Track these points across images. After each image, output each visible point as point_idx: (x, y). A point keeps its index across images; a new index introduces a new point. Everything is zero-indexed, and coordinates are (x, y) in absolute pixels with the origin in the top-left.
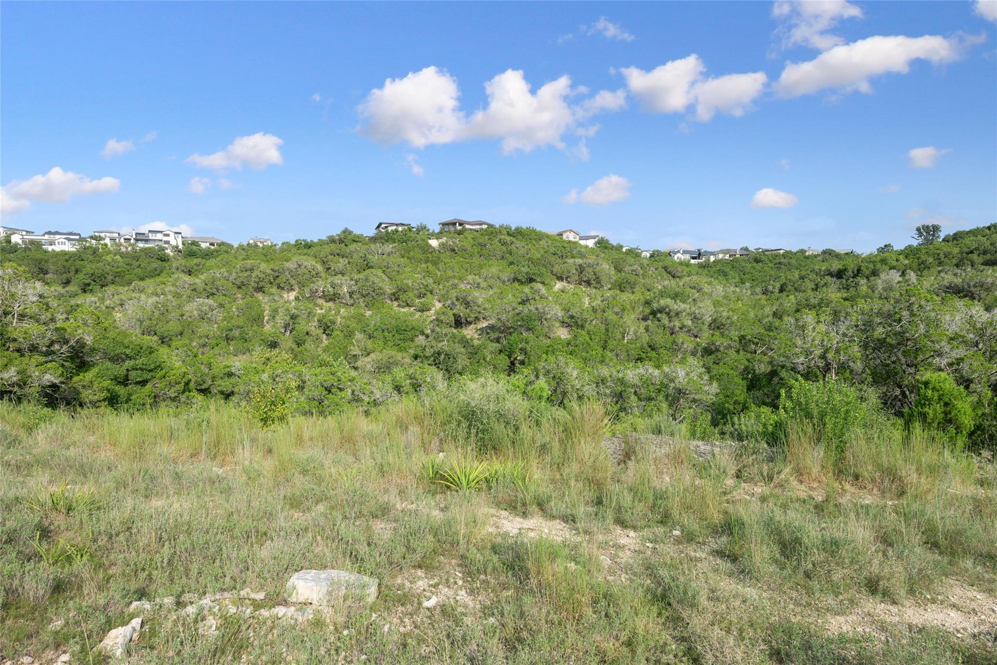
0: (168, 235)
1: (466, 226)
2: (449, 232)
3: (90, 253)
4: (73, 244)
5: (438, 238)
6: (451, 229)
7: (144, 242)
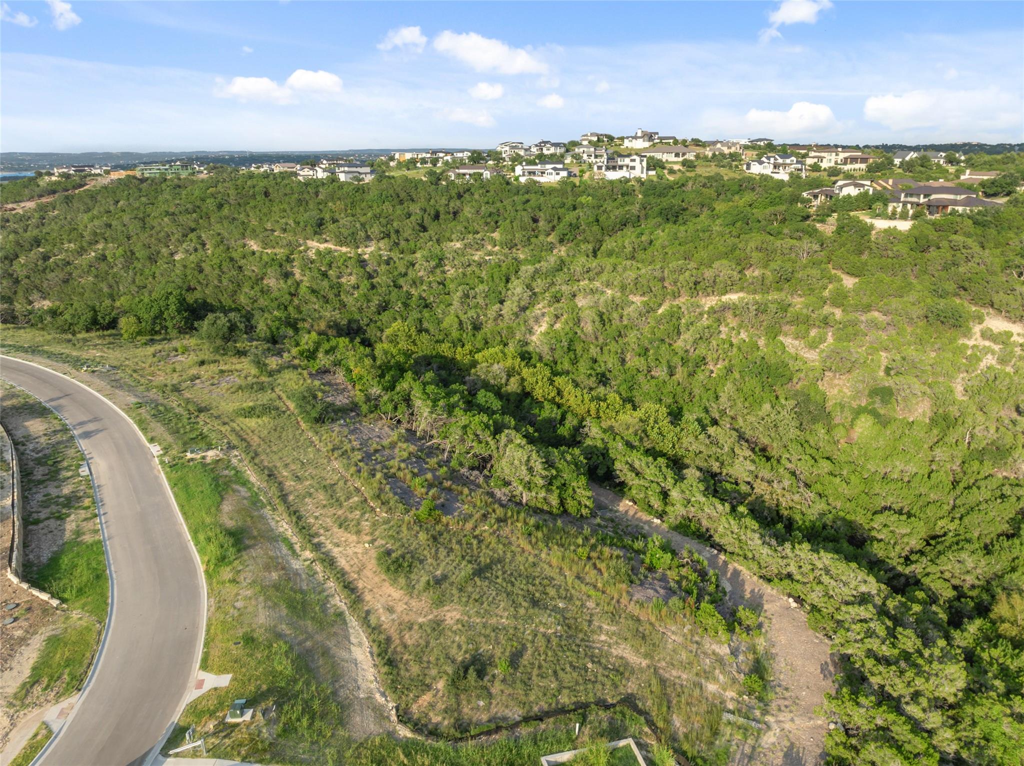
1: (933, 197)
2: (912, 203)
3: (569, 189)
4: (558, 174)
5: (891, 219)
6: (914, 199)
7: (614, 168)
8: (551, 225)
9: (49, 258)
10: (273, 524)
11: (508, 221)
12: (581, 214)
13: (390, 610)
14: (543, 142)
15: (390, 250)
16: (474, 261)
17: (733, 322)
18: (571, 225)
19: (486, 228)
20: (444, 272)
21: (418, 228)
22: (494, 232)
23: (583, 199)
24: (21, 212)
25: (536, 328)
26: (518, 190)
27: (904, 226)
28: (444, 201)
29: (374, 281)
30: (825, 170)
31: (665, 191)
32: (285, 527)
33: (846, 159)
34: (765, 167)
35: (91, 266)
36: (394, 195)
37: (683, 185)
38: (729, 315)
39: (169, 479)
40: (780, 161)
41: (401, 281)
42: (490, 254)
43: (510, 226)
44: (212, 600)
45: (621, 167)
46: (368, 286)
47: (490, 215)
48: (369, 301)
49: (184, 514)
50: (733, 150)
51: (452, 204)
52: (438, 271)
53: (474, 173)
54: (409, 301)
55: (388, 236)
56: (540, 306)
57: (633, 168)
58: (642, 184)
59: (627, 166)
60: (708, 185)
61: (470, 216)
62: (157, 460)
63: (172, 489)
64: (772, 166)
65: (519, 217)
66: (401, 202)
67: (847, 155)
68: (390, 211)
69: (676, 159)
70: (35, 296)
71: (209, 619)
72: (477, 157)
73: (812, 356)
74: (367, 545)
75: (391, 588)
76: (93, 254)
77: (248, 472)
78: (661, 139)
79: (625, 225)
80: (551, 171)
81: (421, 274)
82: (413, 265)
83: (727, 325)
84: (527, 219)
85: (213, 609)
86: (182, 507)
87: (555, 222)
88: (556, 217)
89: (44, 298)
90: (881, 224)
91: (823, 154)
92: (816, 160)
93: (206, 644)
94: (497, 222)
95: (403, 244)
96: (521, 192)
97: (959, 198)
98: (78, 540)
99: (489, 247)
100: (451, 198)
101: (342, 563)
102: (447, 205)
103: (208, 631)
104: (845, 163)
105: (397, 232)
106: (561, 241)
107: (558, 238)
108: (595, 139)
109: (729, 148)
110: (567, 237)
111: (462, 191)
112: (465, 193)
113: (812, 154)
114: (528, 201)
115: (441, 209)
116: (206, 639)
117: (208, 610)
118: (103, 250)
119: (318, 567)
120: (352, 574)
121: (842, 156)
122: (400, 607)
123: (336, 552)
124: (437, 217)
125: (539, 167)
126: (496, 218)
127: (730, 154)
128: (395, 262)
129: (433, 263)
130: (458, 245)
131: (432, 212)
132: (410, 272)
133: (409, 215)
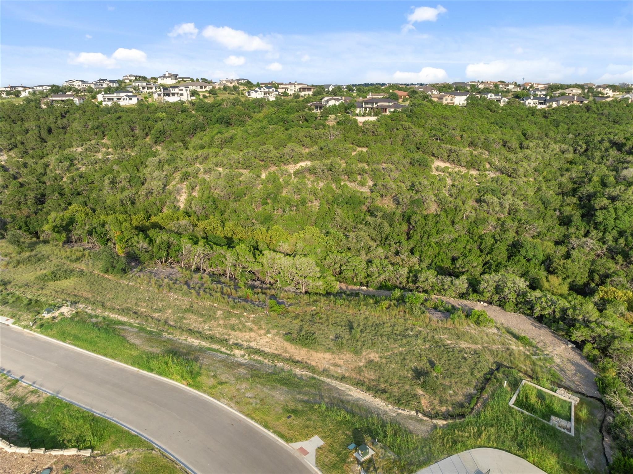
0: (182, 90)
1: (379, 104)
2: (369, 108)
3: (145, 109)
4: (130, 99)
5: (363, 116)
6: (370, 106)
7: (168, 95)
8: (145, 132)
10: (184, 342)
11: (113, 131)
12: (164, 124)
13: (336, 365)
14: (102, 80)
15: (22, 157)
16: (99, 159)
17: (312, 178)
18: (160, 131)
19: (96, 137)
20: (77, 169)
21: (39, 139)
22: (103, 139)
23: (160, 115)
25: (178, 197)
26: (108, 110)
27: (373, 119)
28: (52, 119)
29: (20, 180)
30: (291, 95)
31: (210, 109)
32: (196, 342)
33: (300, 89)
34: (259, 94)
36: (6, 117)
37: (220, 104)
38: (307, 174)
39: (53, 336)
40: (267, 90)
41: (45, 179)
42: (108, 154)
43: (115, 134)
44: (222, 400)
45: (173, 94)
46: (18, 184)
47: (97, 128)
48: (25, 195)
49: (105, 355)
50: (233, 84)
51: (59, 122)
52: (73, 168)
53: (68, 100)
54: (62, 192)
55: (15, 146)
56: (174, 183)
57: (182, 95)
58: (194, 104)
59: (178, 94)
60: (236, 104)
61: (79, 128)
62: (16, 327)
63: (65, 342)
64: (263, 93)
65: (120, 127)
66: (14, 122)
67: (300, 86)
68: (8, 129)
69: (201, 90)
71: (242, 412)
72: (56, 90)
73: (365, 190)
74: (269, 335)
75: (318, 354)
77: (112, 316)
78: (183, 78)
79: (196, 130)
80: (126, 97)
81: (58, 172)
82: (48, 166)
83: (308, 180)
84: (127, 129)
85: (233, 405)
86: (94, 351)
87: (147, 130)
88: (147, 126)
90: (361, 119)
91: (287, 86)
92: (284, 90)
93: (266, 426)
94: (103, 132)
95: (31, 152)
96: (111, 112)
97: (391, 104)
98: (26, 403)
99: (104, 150)
100: (57, 118)
101: (267, 350)
102: (55, 123)
103: (252, 419)
104: (300, 91)
105: (22, 143)
106: (156, 142)
107: (154, 141)
108: (134, 78)
109: (231, 83)
110: (159, 139)
111: (63, 112)
112: (66, 114)
113: (281, 86)
114: (120, 118)
115: (52, 126)
116: (261, 424)
117: (231, 407)
119: (257, 357)
120: (284, 354)
121: (298, 87)
122: (341, 362)
123: (253, 344)
124: (50, 131)
125: (115, 95)
126: (102, 129)
127: (234, 87)
128: (31, 166)
129: (67, 164)
130: (79, 150)
131: (46, 128)
132: (48, 172)
133: (27, 131)
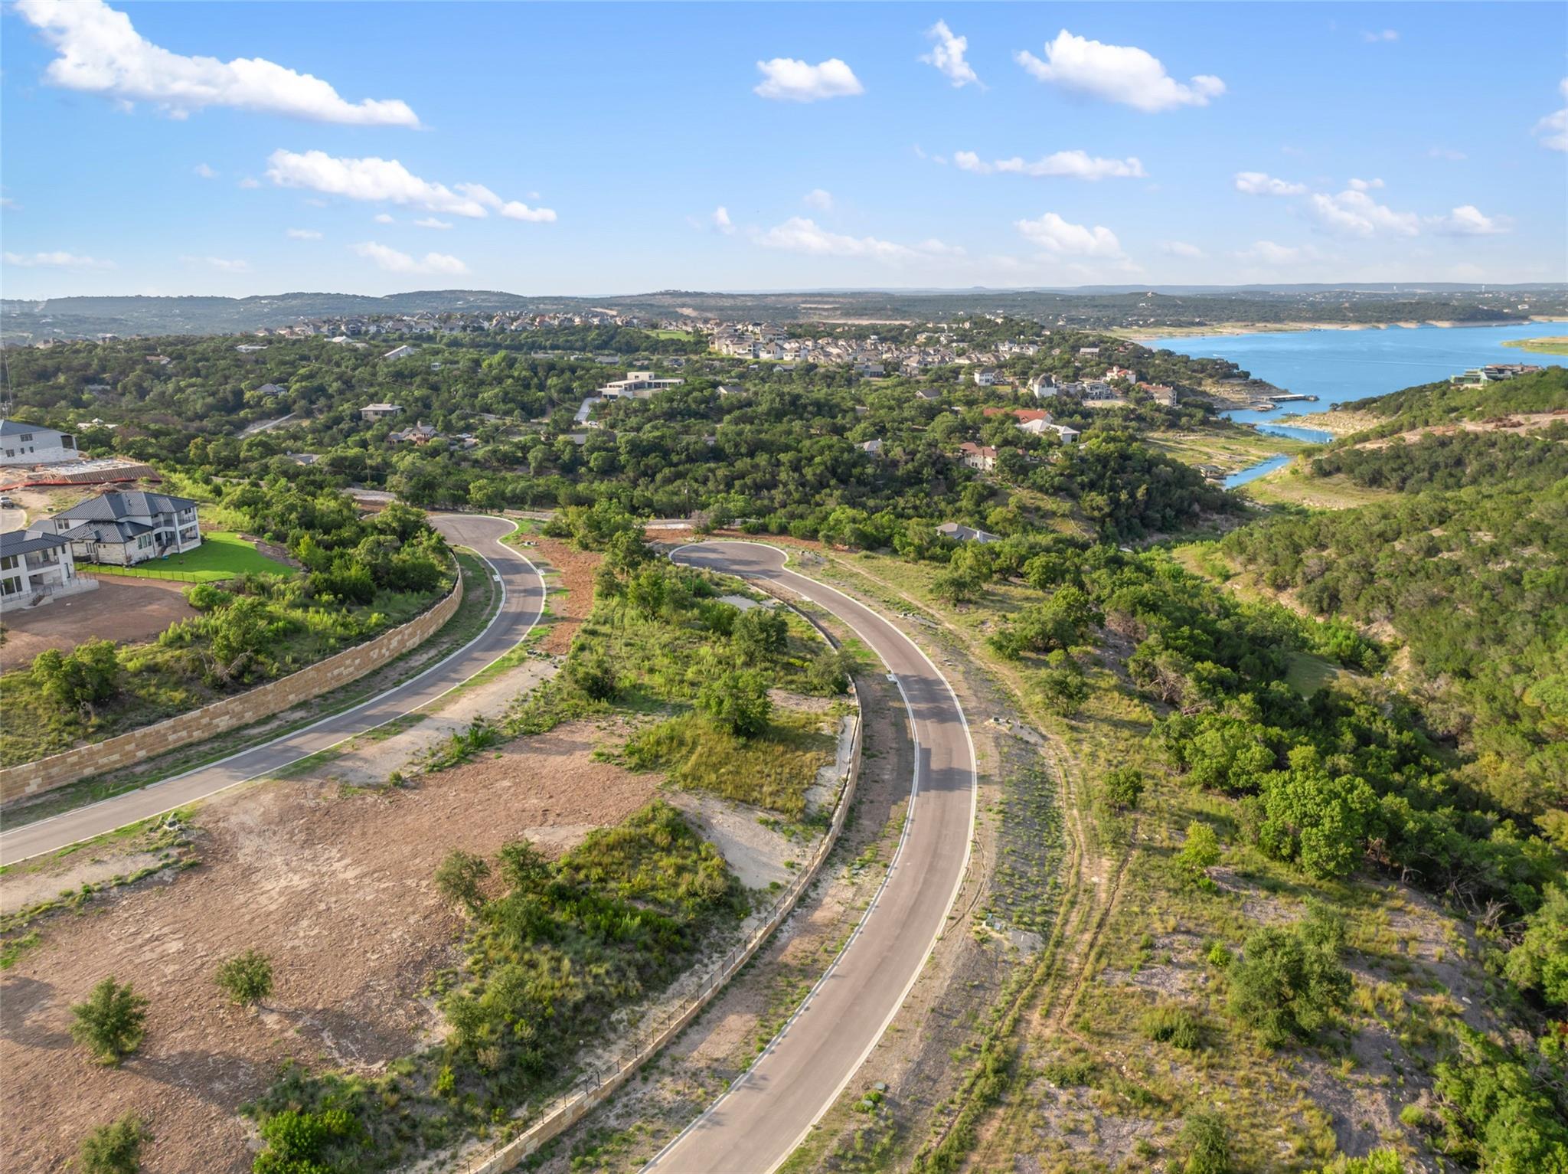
9: (1440, 551)
24: (1522, 432)
35: (1485, 588)
70: (1380, 611)
76: (1508, 564)
89: (1390, 620)
118: (1528, 562)
